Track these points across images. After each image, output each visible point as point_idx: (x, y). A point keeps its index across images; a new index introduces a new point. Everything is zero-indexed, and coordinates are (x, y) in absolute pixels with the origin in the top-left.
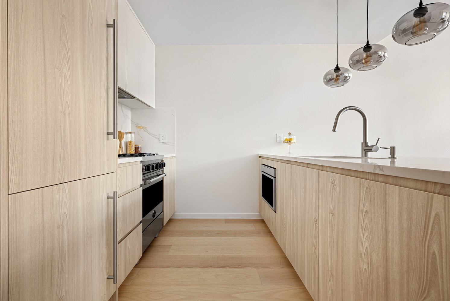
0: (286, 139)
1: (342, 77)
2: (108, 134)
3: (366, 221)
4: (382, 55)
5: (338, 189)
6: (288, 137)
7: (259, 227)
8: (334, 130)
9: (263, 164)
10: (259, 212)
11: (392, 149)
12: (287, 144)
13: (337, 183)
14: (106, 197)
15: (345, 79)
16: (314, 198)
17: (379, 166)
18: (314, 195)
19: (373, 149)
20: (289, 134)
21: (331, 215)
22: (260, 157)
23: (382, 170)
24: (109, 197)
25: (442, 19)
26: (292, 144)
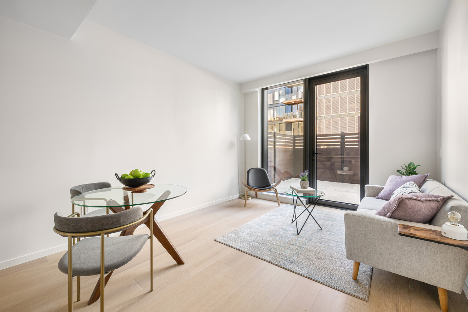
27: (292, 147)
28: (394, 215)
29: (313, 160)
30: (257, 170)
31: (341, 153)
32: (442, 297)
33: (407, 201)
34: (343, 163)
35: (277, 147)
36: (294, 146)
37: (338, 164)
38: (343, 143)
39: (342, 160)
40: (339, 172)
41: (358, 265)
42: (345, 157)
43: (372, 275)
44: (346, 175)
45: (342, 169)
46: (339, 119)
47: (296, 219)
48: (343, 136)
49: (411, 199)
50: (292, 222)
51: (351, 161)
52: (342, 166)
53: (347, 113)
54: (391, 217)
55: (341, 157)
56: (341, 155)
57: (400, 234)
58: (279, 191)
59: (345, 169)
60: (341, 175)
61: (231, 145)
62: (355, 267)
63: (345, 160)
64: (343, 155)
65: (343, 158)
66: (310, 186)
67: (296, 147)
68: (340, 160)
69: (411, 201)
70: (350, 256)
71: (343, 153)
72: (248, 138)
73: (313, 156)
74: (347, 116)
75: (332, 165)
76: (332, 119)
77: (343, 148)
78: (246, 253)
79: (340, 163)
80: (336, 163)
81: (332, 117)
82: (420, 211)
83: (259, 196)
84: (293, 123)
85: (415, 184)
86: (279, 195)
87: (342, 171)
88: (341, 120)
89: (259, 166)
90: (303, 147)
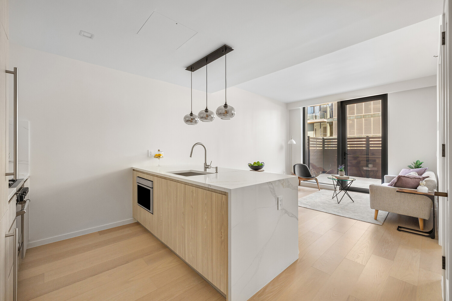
0: (156, 155)
1: (194, 121)
2: (6, 175)
3: (206, 208)
4: (213, 117)
5: (195, 195)
6: (157, 153)
7: (137, 229)
8: (191, 156)
9: (138, 177)
10: (133, 217)
11: (216, 168)
12: (157, 159)
13: (194, 192)
14: (5, 236)
15: (196, 122)
16: (182, 200)
17: (210, 185)
18: (182, 198)
19: (209, 167)
20: (159, 150)
21: (191, 208)
22: (134, 170)
23: (210, 186)
24: (6, 236)
25: (232, 113)
26: (160, 159)
27: (322, 148)
28: (396, 185)
29: (345, 159)
30: (300, 165)
31: (367, 153)
32: (421, 223)
33: (402, 178)
34: (368, 161)
35: (310, 148)
36: (324, 147)
37: (364, 163)
38: (368, 145)
39: (367, 159)
40: (365, 168)
41: (377, 211)
42: (369, 156)
43: (385, 219)
44: (371, 171)
45: (367, 166)
46: (363, 119)
47: (336, 195)
48: (368, 138)
49: (404, 176)
50: (333, 198)
51: (375, 160)
52: (367, 164)
53: (372, 113)
54: (395, 186)
55: (366, 156)
56: (367, 155)
57: (397, 191)
58: (319, 181)
59: (370, 166)
60: (367, 170)
61: (281, 148)
62: (375, 213)
63: (369, 159)
64: (368, 155)
65: (368, 157)
66: (345, 175)
67: (325, 148)
68: (365, 159)
69: (404, 178)
70: (372, 207)
71: (368, 153)
72: (294, 142)
73: (345, 156)
74: (372, 117)
75: (359, 163)
76: (355, 120)
77: (368, 149)
78: (310, 209)
79: (366, 162)
80: (362, 162)
81: (357, 118)
82: (409, 183)
83: (301, 184)
84: (315, 124)
85: (416, 173)
86: (319, 184)
87: (367, 168)
88: (365, 120)
89: (302, 163)
90: (337, 148)
